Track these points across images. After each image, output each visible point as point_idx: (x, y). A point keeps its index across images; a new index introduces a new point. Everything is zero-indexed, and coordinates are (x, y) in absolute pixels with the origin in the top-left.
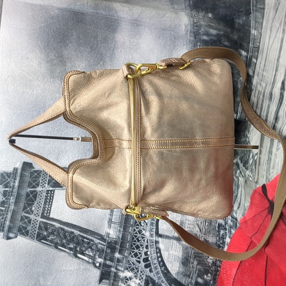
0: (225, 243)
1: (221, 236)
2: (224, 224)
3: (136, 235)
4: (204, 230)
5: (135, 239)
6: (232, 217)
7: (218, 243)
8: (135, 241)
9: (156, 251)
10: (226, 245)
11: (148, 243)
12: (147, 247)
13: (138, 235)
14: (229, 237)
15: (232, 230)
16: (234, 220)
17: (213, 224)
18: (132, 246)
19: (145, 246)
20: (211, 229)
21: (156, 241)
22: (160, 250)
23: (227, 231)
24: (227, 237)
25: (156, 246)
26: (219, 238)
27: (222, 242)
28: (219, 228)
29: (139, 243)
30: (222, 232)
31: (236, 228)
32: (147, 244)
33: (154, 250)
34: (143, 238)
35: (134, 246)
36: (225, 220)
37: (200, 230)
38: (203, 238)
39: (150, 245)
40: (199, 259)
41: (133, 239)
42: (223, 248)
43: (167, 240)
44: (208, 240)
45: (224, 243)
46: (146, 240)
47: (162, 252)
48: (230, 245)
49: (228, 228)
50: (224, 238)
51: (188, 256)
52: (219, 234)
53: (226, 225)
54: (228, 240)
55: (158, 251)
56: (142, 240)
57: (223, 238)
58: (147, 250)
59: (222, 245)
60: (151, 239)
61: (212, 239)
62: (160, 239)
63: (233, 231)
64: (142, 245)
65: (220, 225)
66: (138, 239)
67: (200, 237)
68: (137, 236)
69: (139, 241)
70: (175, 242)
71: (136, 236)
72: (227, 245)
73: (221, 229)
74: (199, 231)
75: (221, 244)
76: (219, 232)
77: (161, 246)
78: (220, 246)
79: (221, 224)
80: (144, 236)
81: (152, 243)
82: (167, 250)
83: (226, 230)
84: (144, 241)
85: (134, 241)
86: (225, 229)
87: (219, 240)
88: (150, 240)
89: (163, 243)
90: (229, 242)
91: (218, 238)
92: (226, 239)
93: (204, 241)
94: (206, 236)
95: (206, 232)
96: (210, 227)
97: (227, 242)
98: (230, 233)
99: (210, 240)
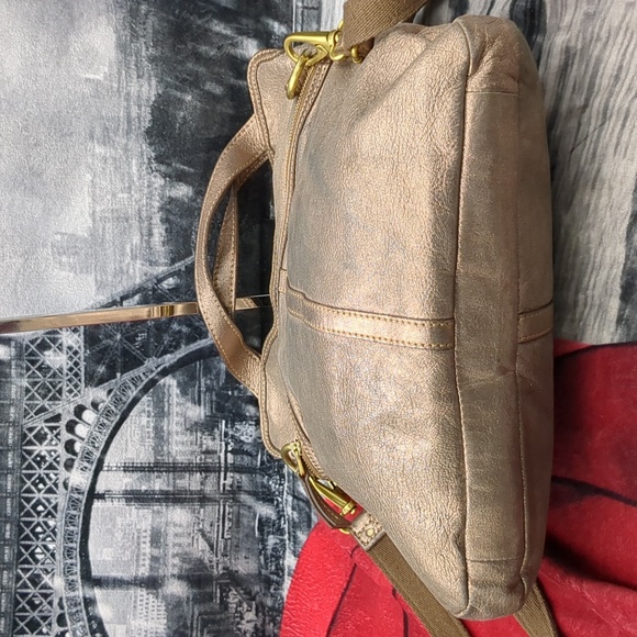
0: (283, 571)
1: (269, 552)
2: (274, 517)
3: (25, 591)
4: (221, 545)
5: (23, 603)
6: (294, 497)
7: (263, 572)
8: (24, 610)
9: (90, 627)
10: (286, 576)
11: (62, 608)
12: (61, 620)
13: (32, 591)
14: (294, 553)
15: (299, 534)
16: (301, 504)
17: (245, 521)
18: (16, 624)
19: (54, 620)
20: (241, 536)
21: (85, 599)
22: (100, 623)
23: (286, 537)
24: (288, 553)
25: (88, 613)
26: (266, 559)
27: (273, 568)
28: (261, 530)
29: (35, 614)
30: (272, 540)
31: (309, 526)
32: (59, 611)
33: (84, 627)
34: (45, 596)
35: (22, 624)
36: (277, 506)
37: (211, 546)
38: (220, 566)
39: (71, 615)
40: (216, 627)
41: (18, 603)
42: (279, 584)
43: (118, 593)
44: (235, 569)
45: (280, 570)
46: (56, 602)
47: (107, 627)
48: (297, 574)
49: (286, 526)
50: (278, 558)
51: (185, 625)
52: (264, 548)
53: (279, 519)
54: (290, 561)
55: (95, 627)
56: (45, 603)
57: (277, 556)
58: (62, 629)
59: (275, 577)
60: (72, 594)
61: (245, 566)
62: (98, 593)
63: (302, 537)
64: (45, 618)
65: (263, 523)
66: (31, 603)
67: (212, 567)
68: (27, 594)
69: (34, 607)
70: (142, 593)
71: (24, 596)
72: (289, 575)
73: (269, 533)
74: (208, 548)
75: (272, 573)
76: (263, 541)
77: (103, 611)
78: (270, 582)
79: (268, 519)
80: (49, 591)
81: (76, 605)
82: (121, 619)
83: (282, 534)
84: (50, 603)
85: (20, 611)
86: (280, 531)
87: (266, 563)
88: (68, 599)
89: (107, 602)
90: (294, 568)
91: (262, 558)
92: (284, 559)
93: (223, 574)
94: (230, 559)
95: (229, 548)
96: (238, 532)
97: (289, 567)
98: (295, 542)
99: (240, 568)
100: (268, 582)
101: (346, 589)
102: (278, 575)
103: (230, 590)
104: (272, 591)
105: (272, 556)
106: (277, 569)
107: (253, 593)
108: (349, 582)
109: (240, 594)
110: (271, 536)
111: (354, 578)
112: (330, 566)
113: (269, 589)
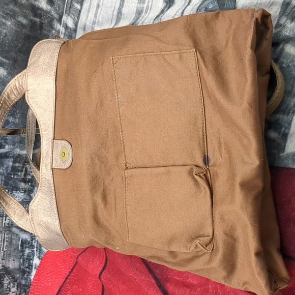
0: (32, 266)
1: (25, 257)
2: (29, 239)
4: (2, 254)
7: (22, 267)
10: (33, 269)
14: (39, 258)
15: (43, 248)
17: (14, 242)
20: (12, 249)
23: (35, 249)
24: (35, 257)
26: (23, 261)
27: (27, 265)
28: (22, 246)
30: (27, 251)
38: (1, 265)
42: (29, 273)
44: (8, 266)
48: (39, 268)
49: (36, 244)
50: (30, 260)
52: (23, 255)
53: (32, 240)
54: (36, 261)
57: (29, 259)
59: (27, 270)
61: (13, 264)
63: (45, 250)
65: (24, 243)
72: (35, 268)
73: (26, 247)
75: (27, 268)
76: (23, 251)
78: (25, 272)
79: (26, 240)
83: (33, 248)
86: (32, 246)
87: (23, 263)
90: (38, 265)
91: (22, 260)
92: (33, 260)
93: (2, 269)
94: (6, 261)
95: (5, 256)
96: (10, 248)
97: (35, 264)
98: (40, 252)
99: (10, 266)
100: (24, 272)
101: (68, 276)
102: (29, 268)
103: (5, 277)
104: (25, 276)
105: (27, 259)
106: (29, 265)
107: (16, 278)
108: (70, 272)
109: (9, 279)
110: (27, 249)
111: (74, 271)
112: (60, 264)
113: (24, 275)
